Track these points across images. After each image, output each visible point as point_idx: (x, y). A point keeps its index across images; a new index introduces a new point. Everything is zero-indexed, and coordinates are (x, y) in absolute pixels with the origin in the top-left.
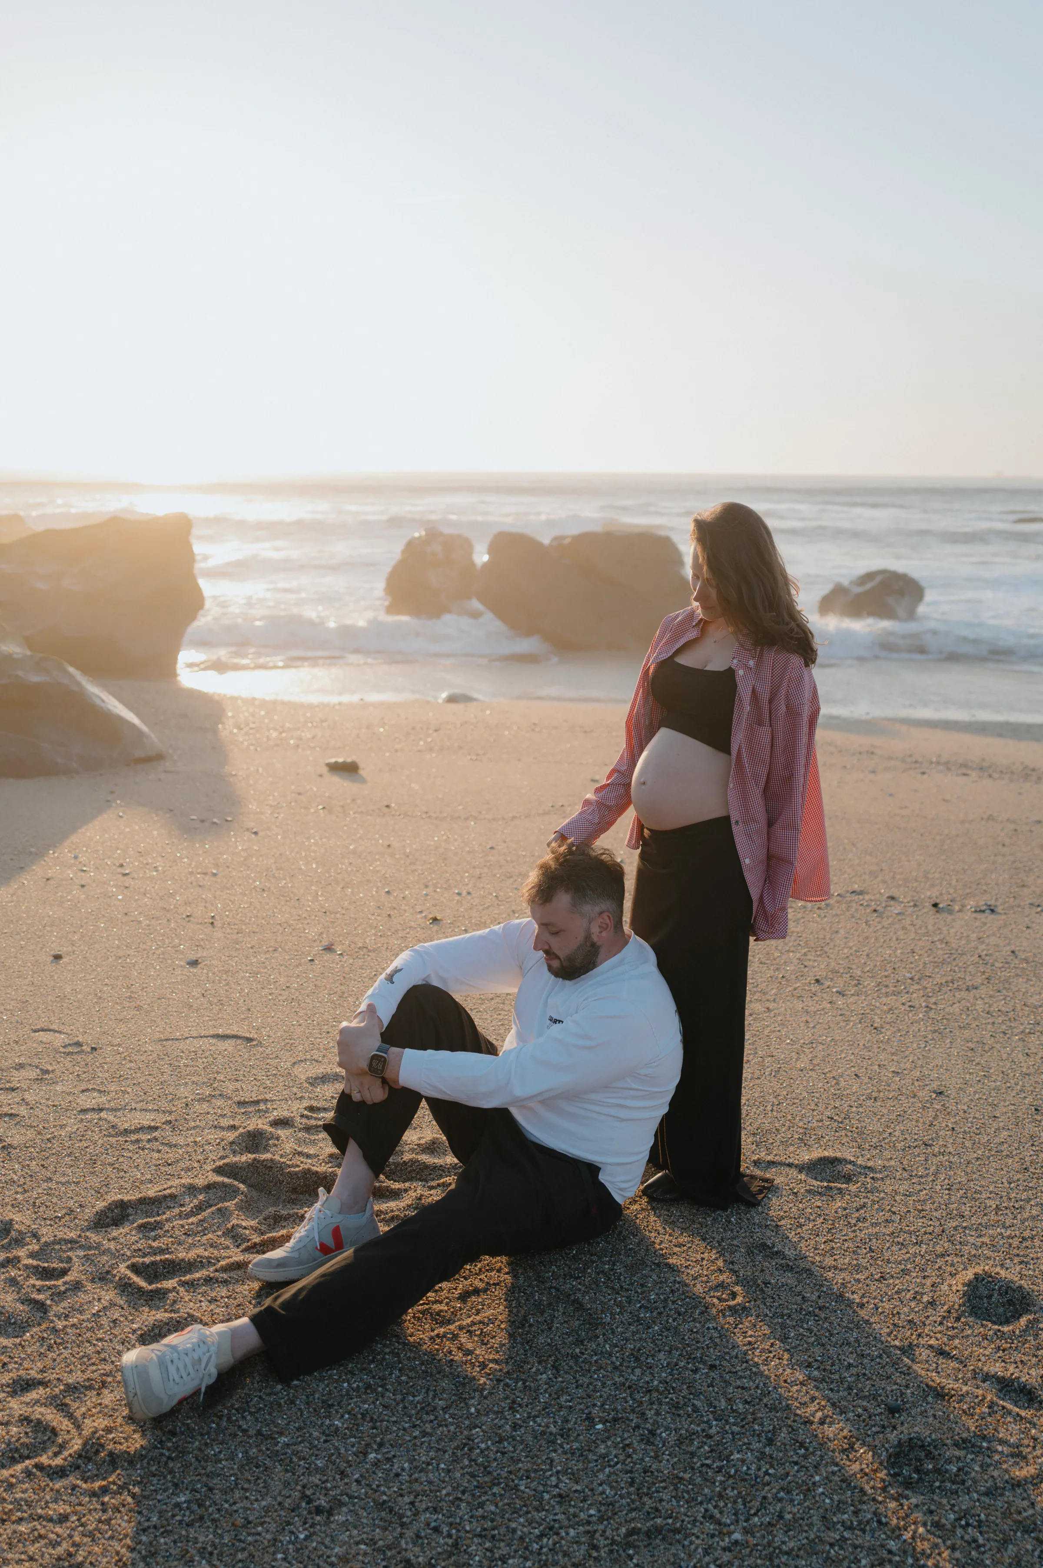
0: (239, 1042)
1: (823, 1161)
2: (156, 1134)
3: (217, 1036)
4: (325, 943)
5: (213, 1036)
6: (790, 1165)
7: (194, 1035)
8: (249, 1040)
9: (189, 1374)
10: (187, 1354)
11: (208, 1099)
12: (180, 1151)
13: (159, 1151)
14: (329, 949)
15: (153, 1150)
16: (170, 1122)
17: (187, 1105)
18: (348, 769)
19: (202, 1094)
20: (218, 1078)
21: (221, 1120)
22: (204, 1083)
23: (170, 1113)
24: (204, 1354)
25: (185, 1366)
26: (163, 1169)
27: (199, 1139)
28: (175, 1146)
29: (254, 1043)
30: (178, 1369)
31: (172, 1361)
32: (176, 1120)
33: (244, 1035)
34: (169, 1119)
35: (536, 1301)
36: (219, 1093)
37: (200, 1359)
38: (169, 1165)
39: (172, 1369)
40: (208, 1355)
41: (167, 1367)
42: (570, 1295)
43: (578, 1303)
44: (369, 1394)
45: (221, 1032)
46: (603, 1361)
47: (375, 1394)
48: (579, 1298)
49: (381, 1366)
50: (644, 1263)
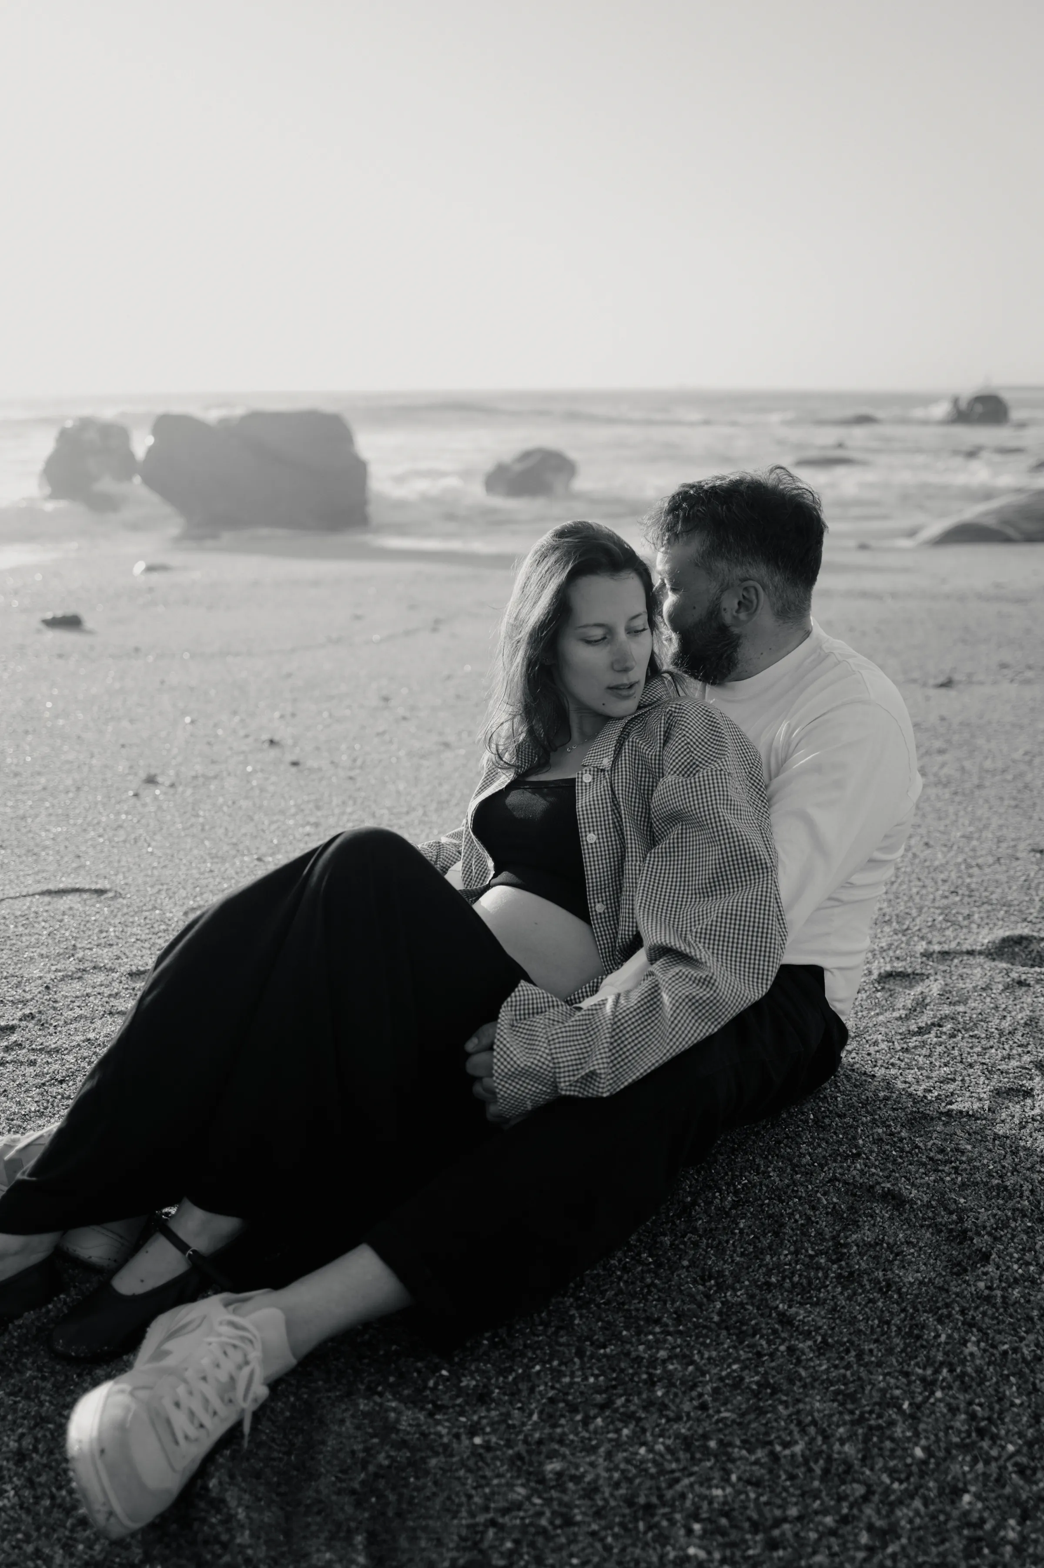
0: (85, 896)
1: (1007, 942)
2: (14, 1038)
3: (49, 892)
4: (143, 775)
5: (43, 893)
6: (970, 953)
7: (12, 895)
8: (100, 892)
9: (215, 1413)
10: (204, 1379)
11: (79, 975)
12: (70, 1058)
13: (33, 1063)
14: (151, 780)
15: (22, 1063)
16: (31, 1016)
17: (47, 988)
18: (71, 622)
19: (65, 970)
20: (79, 945)
21: (113, 1002)
22: (59, 954)
23: (25, 1002)
24: (240, 1368)
25: (206, 1401)
26: (54, 1090)
27: (91, 1036)
28: (57, 1051)
29: (110, 895)
30: (192, 1414)
31: (177, 1405)
32: (40, 1012)
33: (87, 887)
34: (27, 1012)
36: (93, 965)
37: (232, 1379)
38: (61, 1082)
39: (180, 1421)
40: (246, 1370)
41: (168, 1422)
42: (872, 1187)
43: (894, 1198)
44: (701, 1460)
45: (51, 887)
46: (1036, 1296)
47: (713, 1460)
48: (889, 1188)
49: (674, 1390)
50: (925, 1116)
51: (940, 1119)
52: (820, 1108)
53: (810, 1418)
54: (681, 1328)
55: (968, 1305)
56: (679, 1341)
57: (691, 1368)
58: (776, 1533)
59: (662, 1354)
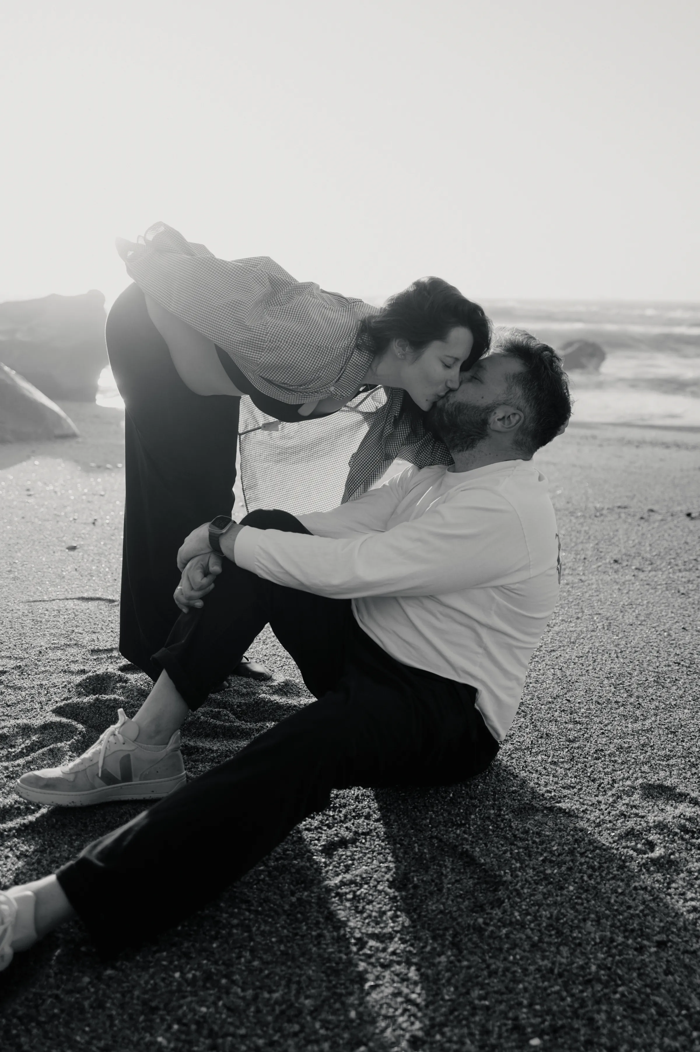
0: (103, 603)
3: (83, 599)
5: (79, 599)
7: (61, 598)
8: (112, 601)
11: (62, 648)
12: (23, 694)
16: (19, 667)
17: (40, 652)
19: (58, 643)
20: (76, 631)
21: (71, 665)
22: (61, 635)
23: (22, 659)
27: (45, 682)
28: (19, 688)
32: (26, 666)
33: (107, 598)
34: (19, 664)
35: (415, 854)
36: (75, 642)
38: (9, 706)
40: (2, 928)
42: (456, 846)
43: (467, 856)
44: (208, 989)
45: (85, 595)
46: (515, 935)
47: (216, 990)
48: (467, 850)
49: (226, 946)
50: (533, 807)
51: (543, 811)
52: (462, 790)
53: (297, 979)
54: (260, 909)
55: (461, 932)
56: (252, 916)
57: (246, 934)
58: (220, 1041)
59: (235, 922)
